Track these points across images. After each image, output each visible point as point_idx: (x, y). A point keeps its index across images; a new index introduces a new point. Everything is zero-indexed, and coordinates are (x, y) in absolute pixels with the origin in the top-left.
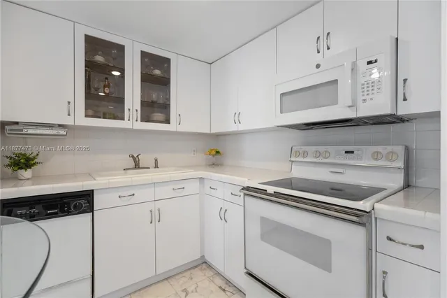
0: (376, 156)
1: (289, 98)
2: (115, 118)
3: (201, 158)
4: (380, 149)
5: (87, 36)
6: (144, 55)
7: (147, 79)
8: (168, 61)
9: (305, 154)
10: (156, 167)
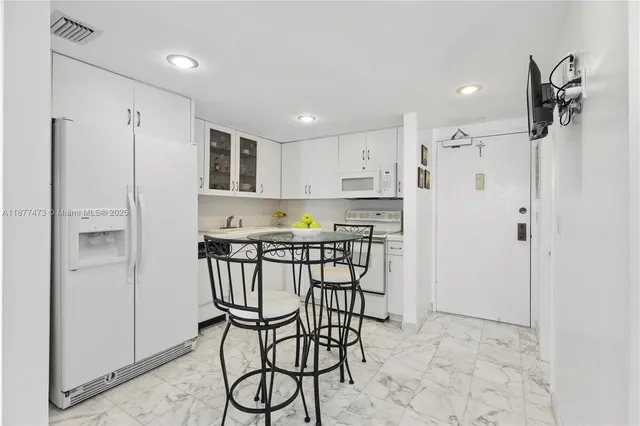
0: (390, 217)
1: (347, 182)
2: (223, 189)
3: (268, 219)
4: (392, 212)
5: (212, 130)
6: (242, 139)
7: (243, 156)
8: (255, 143)
9: (354, 216)
10: (241, 226)
